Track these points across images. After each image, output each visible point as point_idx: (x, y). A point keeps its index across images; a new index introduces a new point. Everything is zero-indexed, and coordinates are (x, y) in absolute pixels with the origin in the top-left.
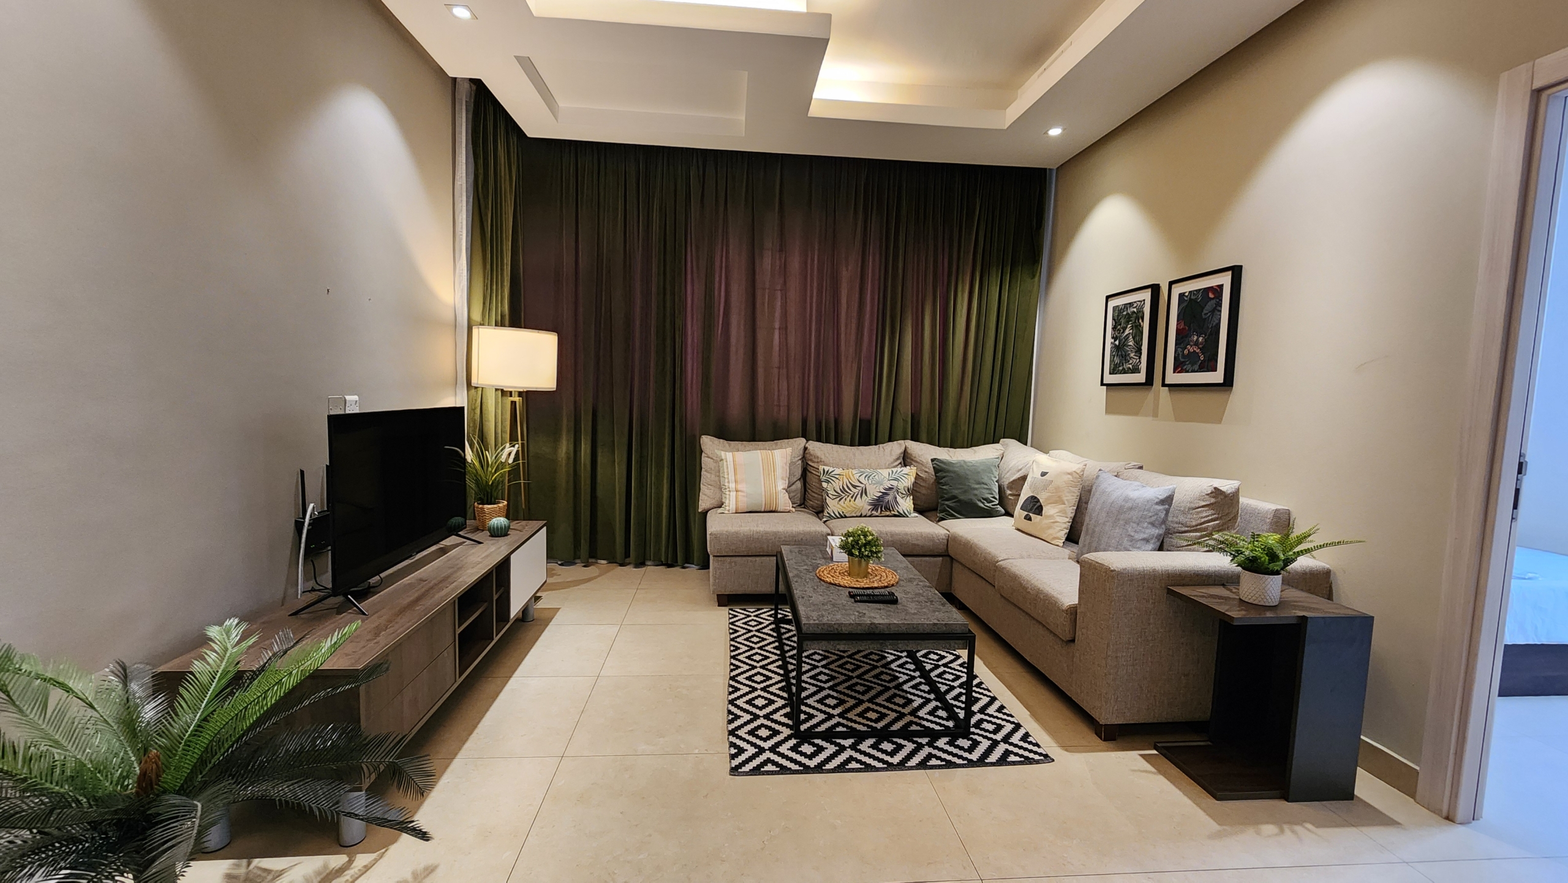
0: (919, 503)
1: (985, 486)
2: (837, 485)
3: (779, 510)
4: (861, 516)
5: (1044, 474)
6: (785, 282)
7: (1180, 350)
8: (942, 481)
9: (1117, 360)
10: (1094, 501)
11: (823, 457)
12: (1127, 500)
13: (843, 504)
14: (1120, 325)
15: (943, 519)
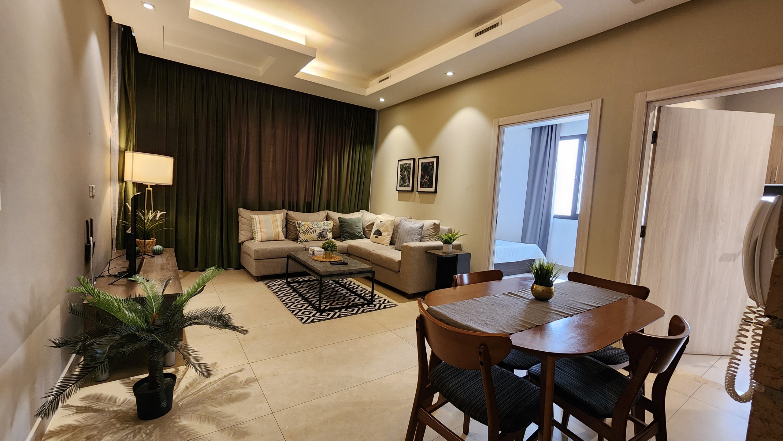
0: (334, 235)
1: (359, 228)
2: (304, 228)
3: (280, 239)
4: (313, 241)
5: (381, 222)
6: (275, 141)
7: (422, 181)
8: (342, 226)
9: (402, 182)
10: (400, 229)
11: (295, 217)
12: (411, 228)
13: (306, 236)
14: (403, 170)
15: (344, 240)
